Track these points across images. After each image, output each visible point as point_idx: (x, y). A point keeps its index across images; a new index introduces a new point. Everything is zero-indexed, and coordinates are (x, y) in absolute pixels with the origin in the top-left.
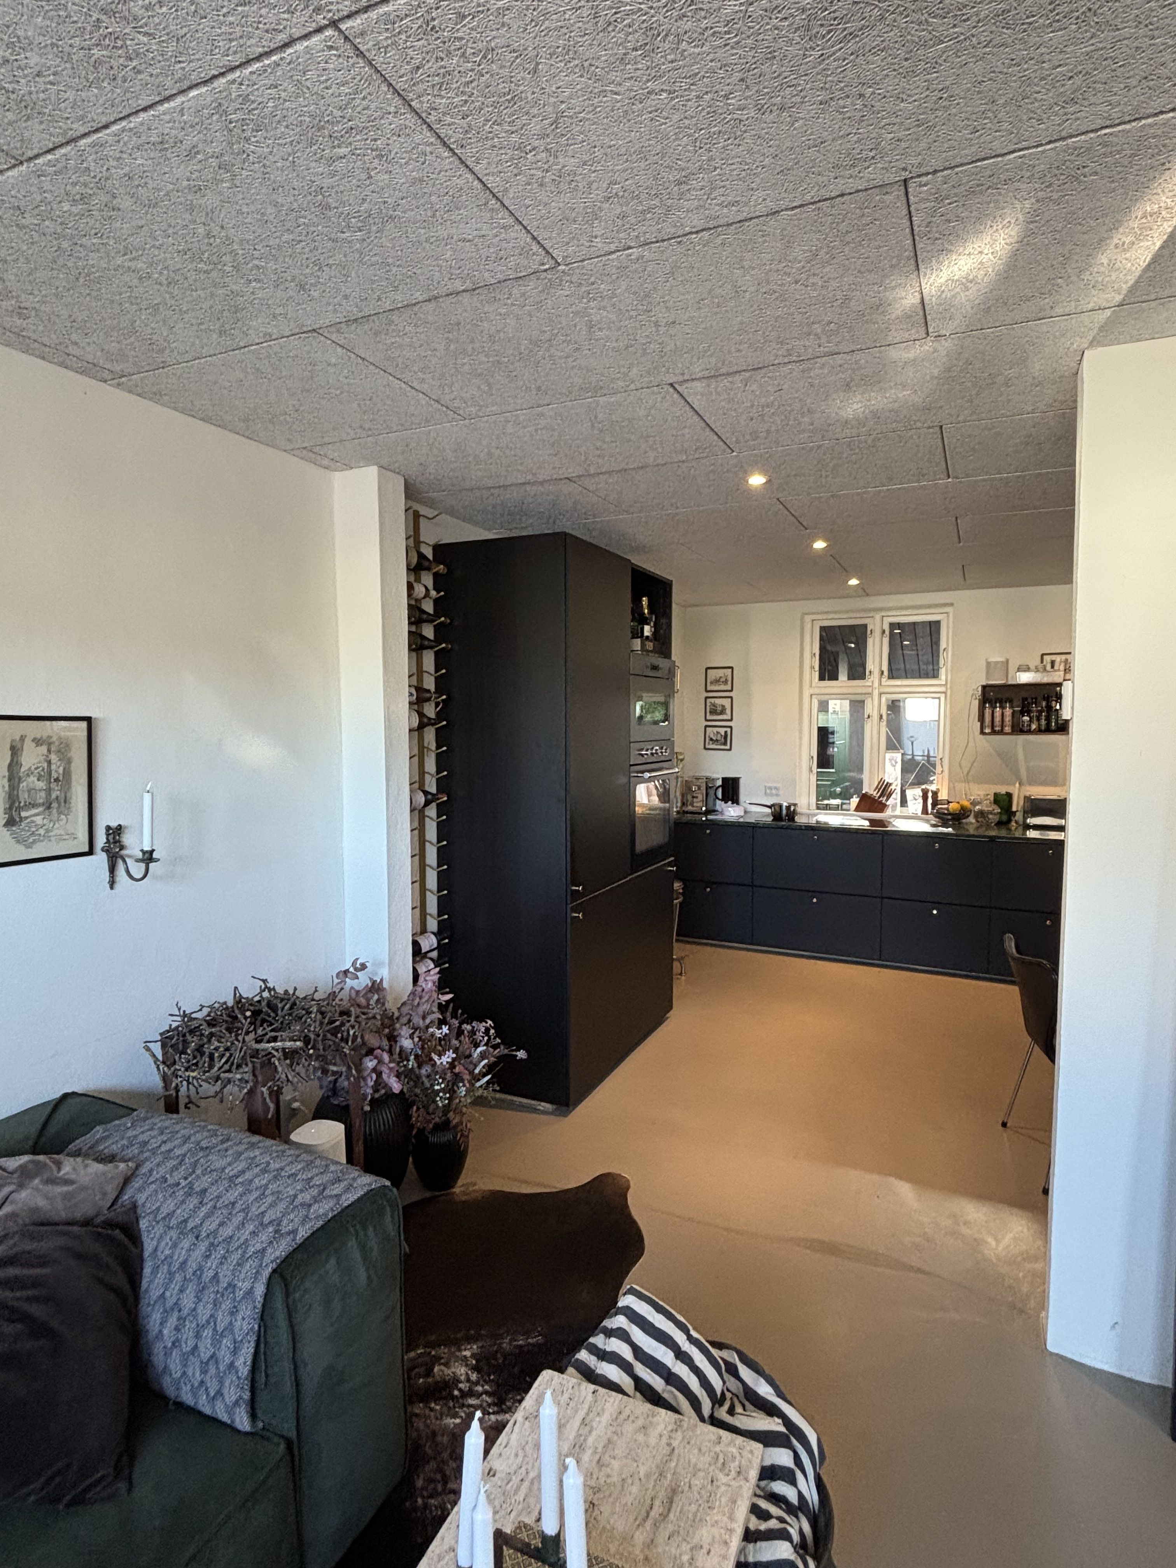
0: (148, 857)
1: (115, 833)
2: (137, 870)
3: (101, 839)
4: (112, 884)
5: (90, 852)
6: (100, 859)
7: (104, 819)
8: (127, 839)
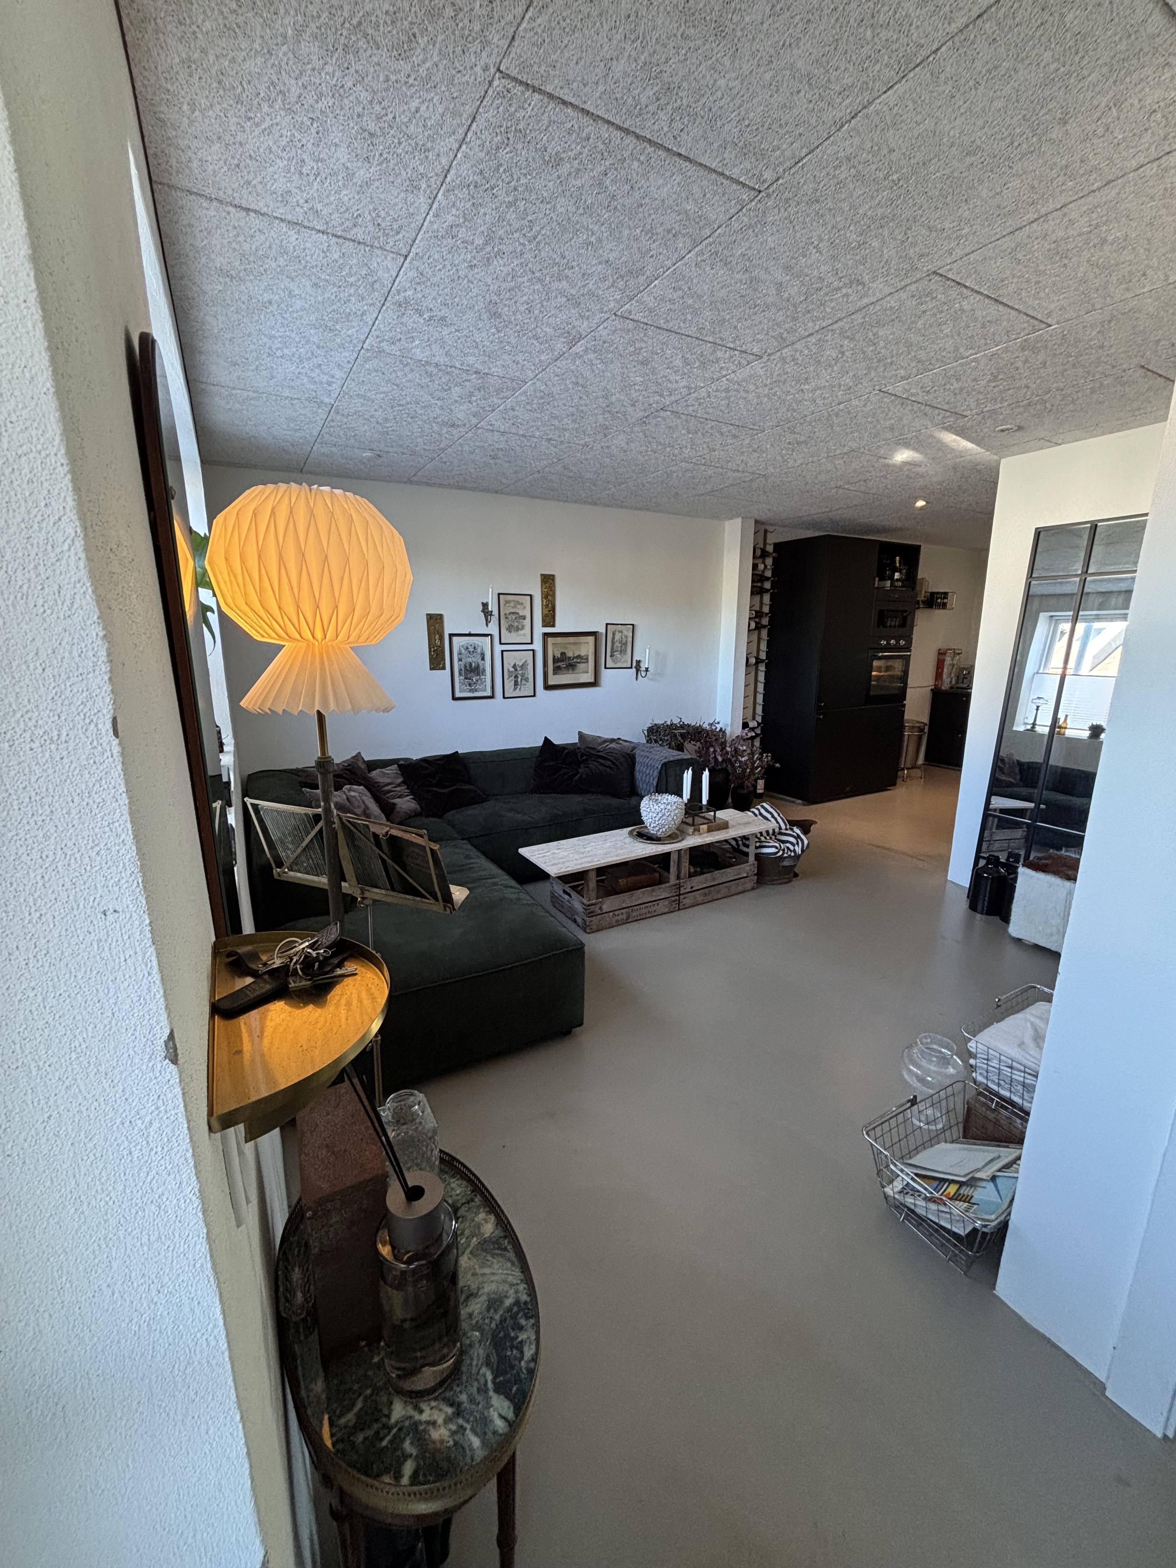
0: (647, 670)
1: (638, 662)
2: (643, 674)
3: (634, 664)
4: (637, 679)
5: (631, 668)
6: (634, 670)
7: (635, 659)
8: (642, 665)
